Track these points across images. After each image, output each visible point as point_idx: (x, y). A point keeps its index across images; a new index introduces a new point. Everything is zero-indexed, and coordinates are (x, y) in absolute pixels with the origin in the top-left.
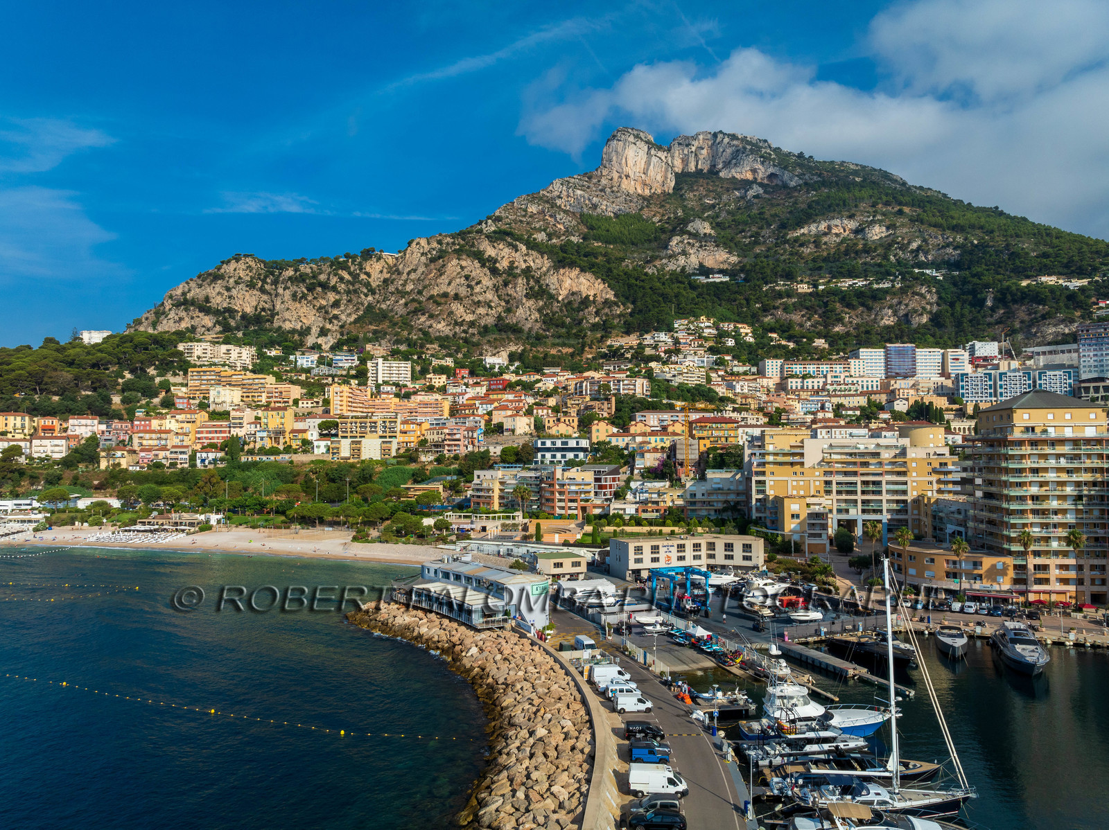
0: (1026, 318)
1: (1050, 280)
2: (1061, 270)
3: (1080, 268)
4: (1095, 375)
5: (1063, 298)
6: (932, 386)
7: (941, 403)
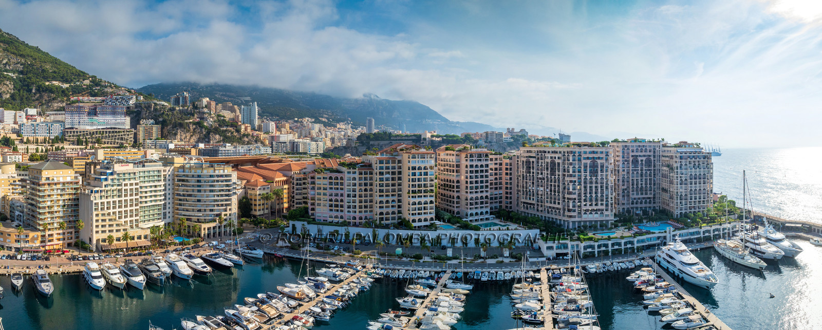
0: (47, 99)
1: (56, 83)
2: (60, 79)
3: (67, 79)
4: (70, 126)
5: (61, 92)
6: (10, 128)
7: (14, 136)
